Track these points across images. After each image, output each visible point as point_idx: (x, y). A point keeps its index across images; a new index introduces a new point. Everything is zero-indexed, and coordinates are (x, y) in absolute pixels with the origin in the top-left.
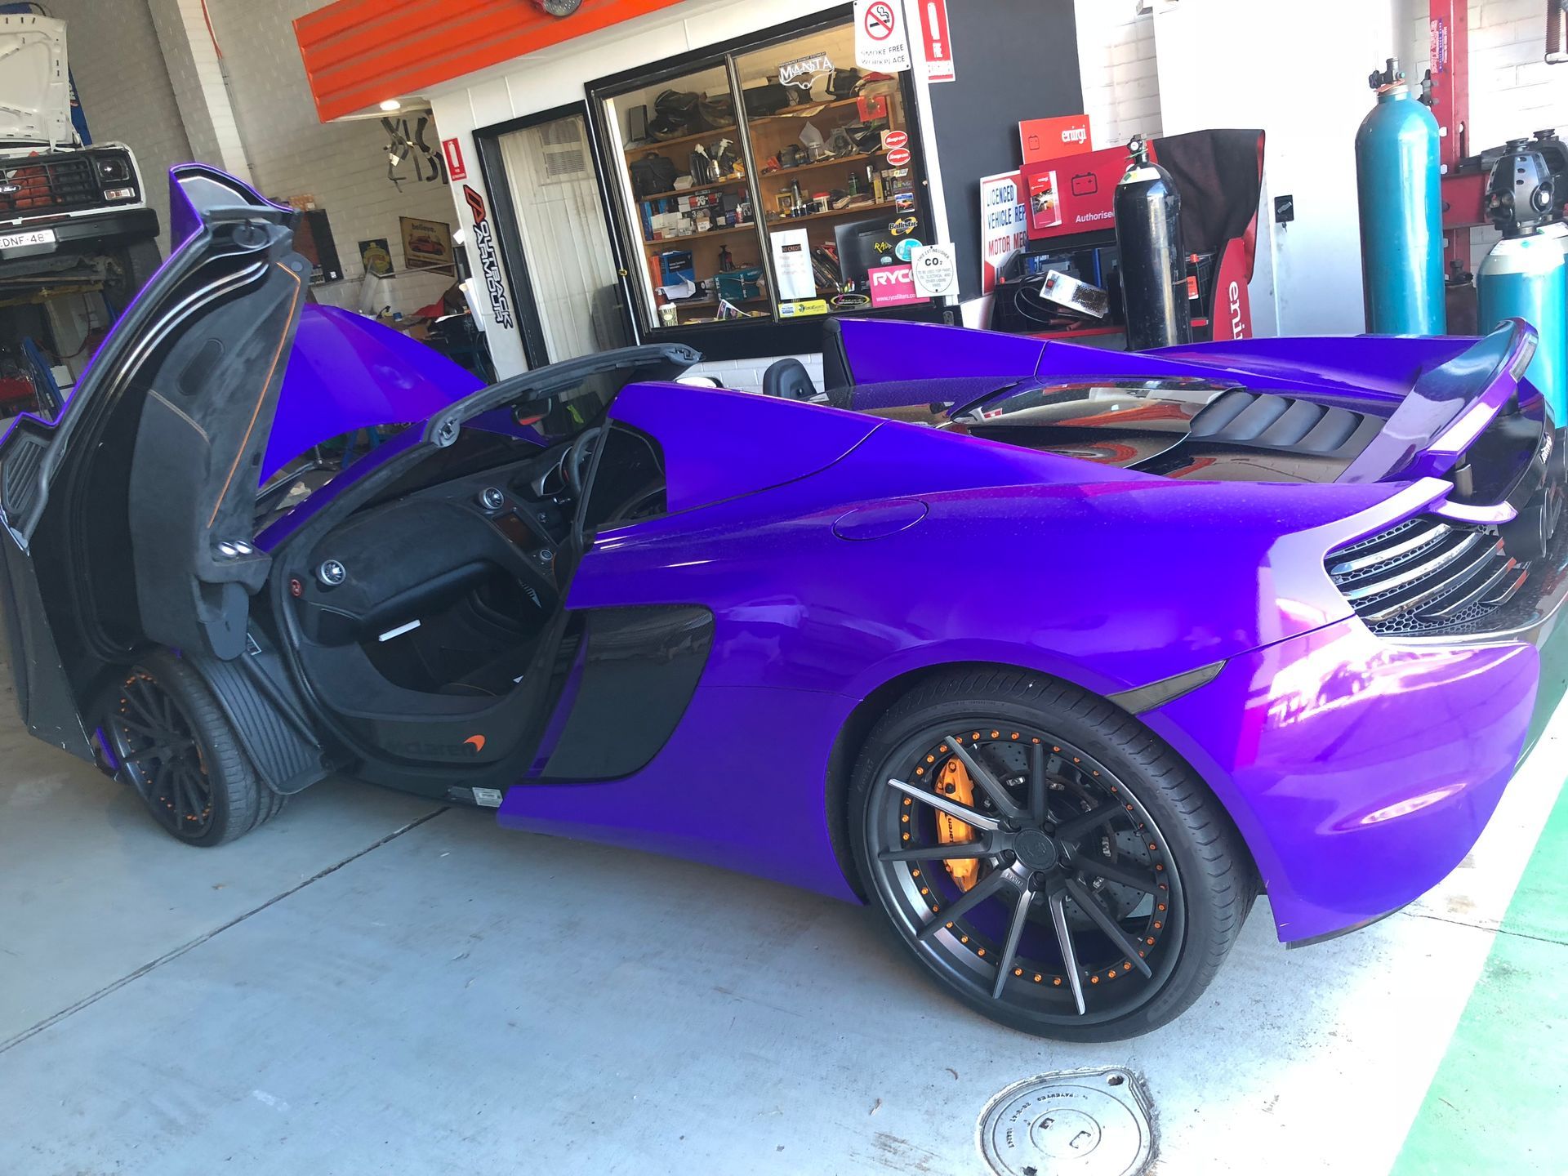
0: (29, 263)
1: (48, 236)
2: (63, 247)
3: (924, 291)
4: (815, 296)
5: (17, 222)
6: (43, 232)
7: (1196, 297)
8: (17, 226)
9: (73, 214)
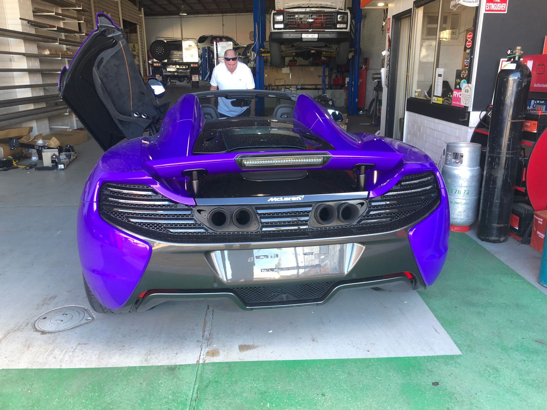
0: (311, 43)
1: (316, 36)
2: (319, 39)
3: (463, 103)
4: (441, 96)
5: (310, 30)
6: (315, 35)
7: (536, 132)
8: (310, 32)
9: (326, 30)
